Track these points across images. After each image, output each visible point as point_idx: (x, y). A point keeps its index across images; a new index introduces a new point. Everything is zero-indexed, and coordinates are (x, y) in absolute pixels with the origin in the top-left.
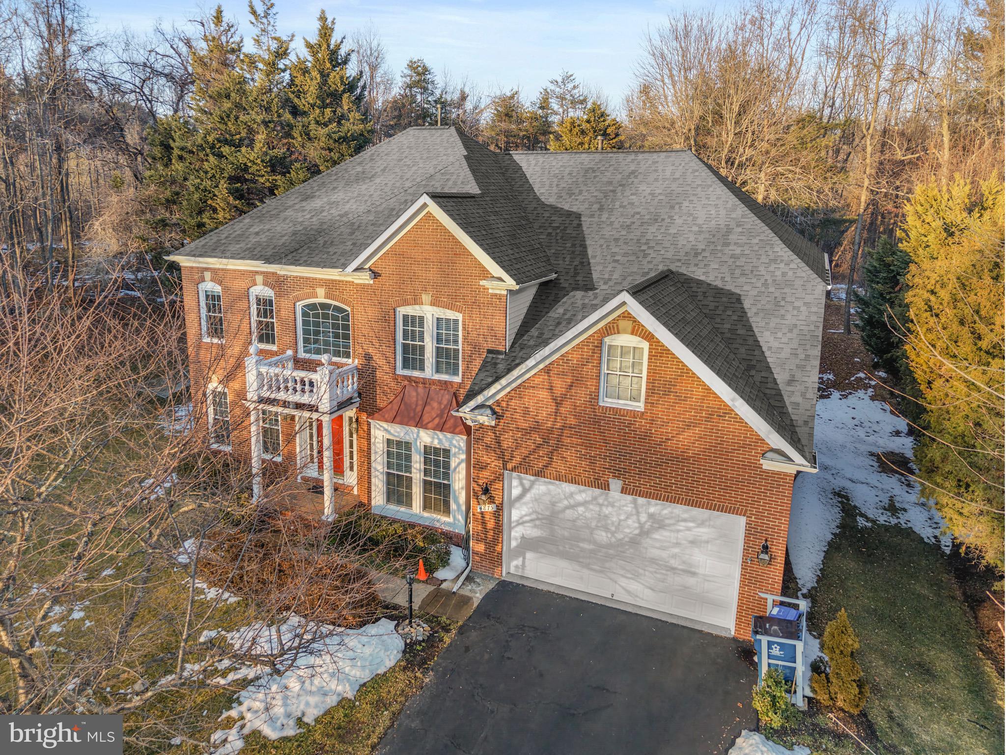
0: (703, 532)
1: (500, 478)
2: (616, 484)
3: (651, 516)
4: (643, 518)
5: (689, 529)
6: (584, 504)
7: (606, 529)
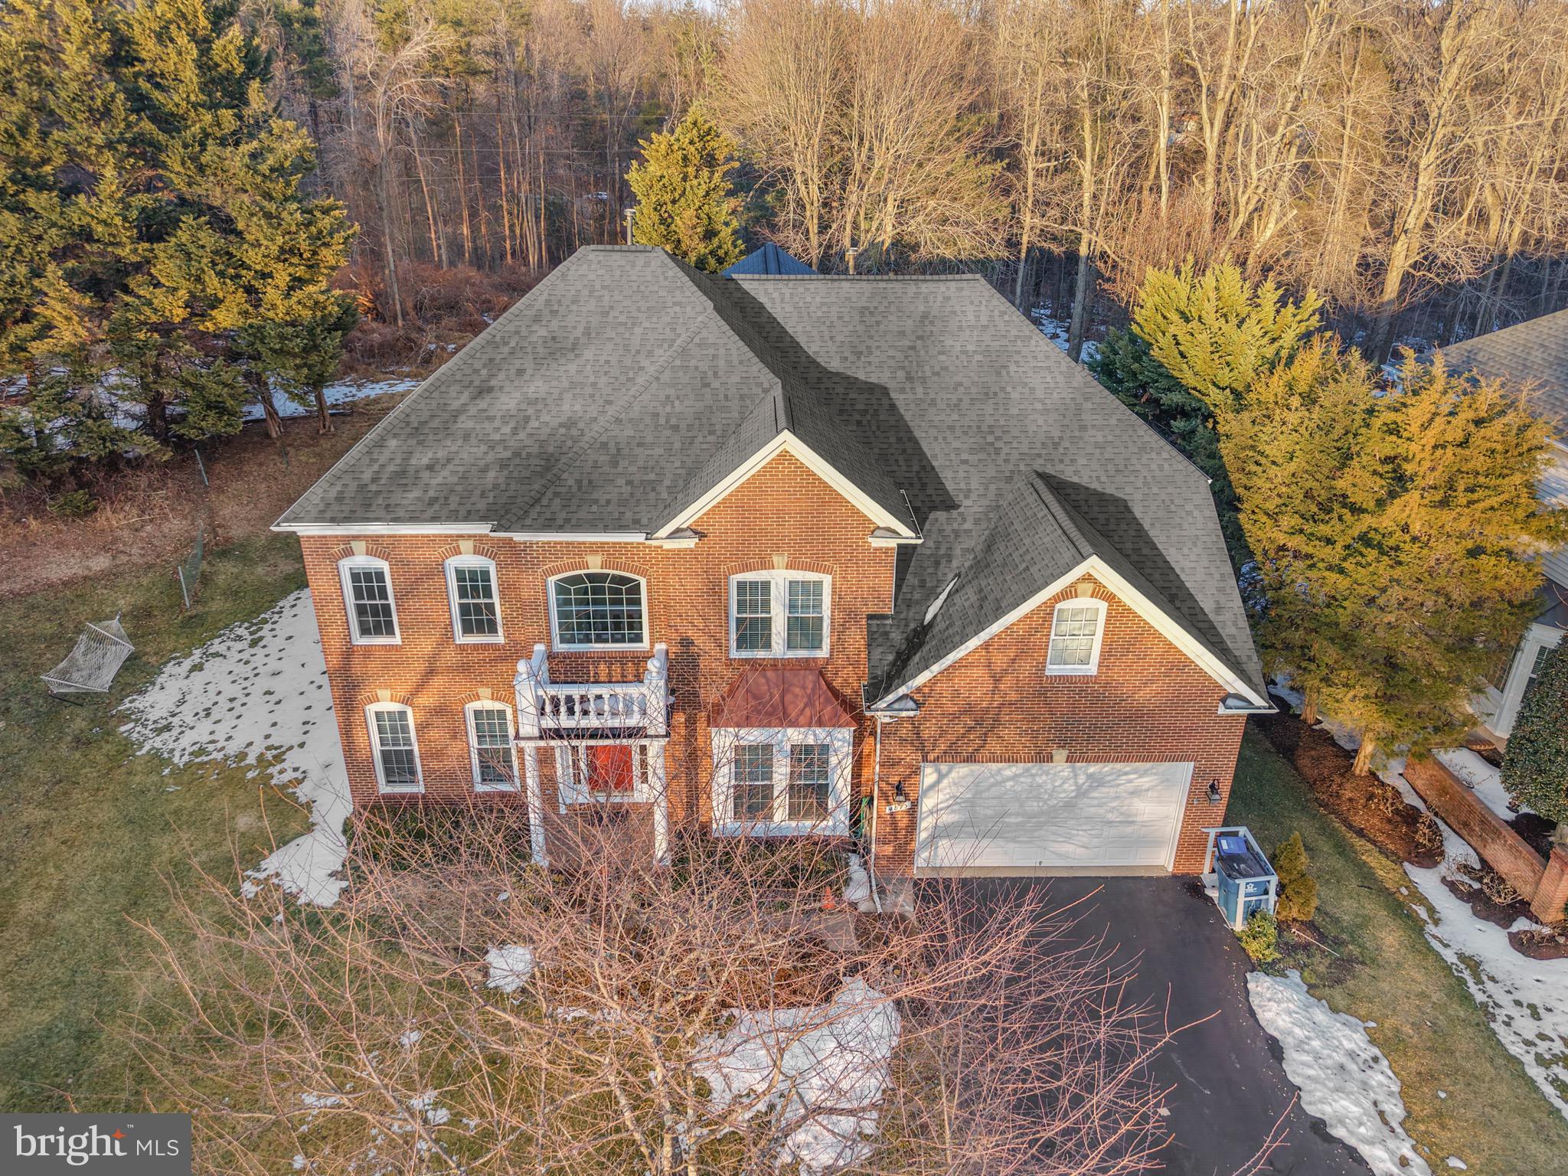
0: (1146, 781)
1: (916, 771)
2: (1060, 755)
3: (1090, 776)
4: (1082, 779)
5: (1130, 781)
6: (1015, 777)
7: (1038, 798)
